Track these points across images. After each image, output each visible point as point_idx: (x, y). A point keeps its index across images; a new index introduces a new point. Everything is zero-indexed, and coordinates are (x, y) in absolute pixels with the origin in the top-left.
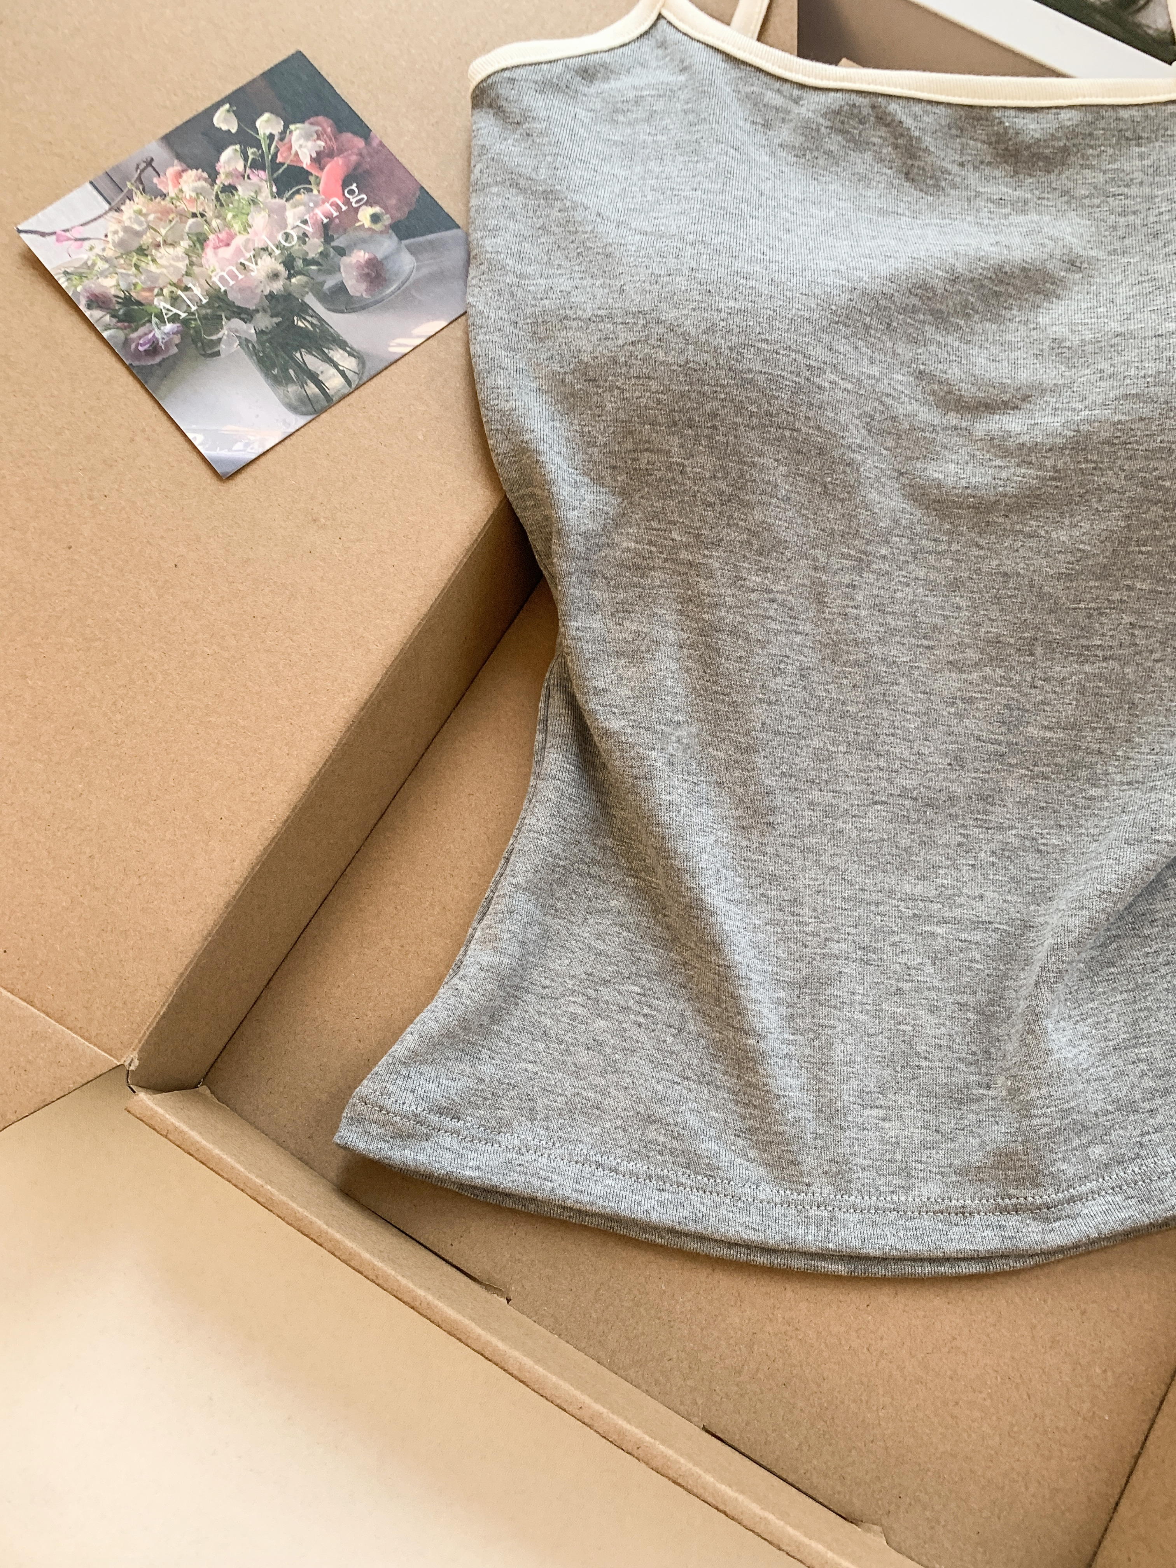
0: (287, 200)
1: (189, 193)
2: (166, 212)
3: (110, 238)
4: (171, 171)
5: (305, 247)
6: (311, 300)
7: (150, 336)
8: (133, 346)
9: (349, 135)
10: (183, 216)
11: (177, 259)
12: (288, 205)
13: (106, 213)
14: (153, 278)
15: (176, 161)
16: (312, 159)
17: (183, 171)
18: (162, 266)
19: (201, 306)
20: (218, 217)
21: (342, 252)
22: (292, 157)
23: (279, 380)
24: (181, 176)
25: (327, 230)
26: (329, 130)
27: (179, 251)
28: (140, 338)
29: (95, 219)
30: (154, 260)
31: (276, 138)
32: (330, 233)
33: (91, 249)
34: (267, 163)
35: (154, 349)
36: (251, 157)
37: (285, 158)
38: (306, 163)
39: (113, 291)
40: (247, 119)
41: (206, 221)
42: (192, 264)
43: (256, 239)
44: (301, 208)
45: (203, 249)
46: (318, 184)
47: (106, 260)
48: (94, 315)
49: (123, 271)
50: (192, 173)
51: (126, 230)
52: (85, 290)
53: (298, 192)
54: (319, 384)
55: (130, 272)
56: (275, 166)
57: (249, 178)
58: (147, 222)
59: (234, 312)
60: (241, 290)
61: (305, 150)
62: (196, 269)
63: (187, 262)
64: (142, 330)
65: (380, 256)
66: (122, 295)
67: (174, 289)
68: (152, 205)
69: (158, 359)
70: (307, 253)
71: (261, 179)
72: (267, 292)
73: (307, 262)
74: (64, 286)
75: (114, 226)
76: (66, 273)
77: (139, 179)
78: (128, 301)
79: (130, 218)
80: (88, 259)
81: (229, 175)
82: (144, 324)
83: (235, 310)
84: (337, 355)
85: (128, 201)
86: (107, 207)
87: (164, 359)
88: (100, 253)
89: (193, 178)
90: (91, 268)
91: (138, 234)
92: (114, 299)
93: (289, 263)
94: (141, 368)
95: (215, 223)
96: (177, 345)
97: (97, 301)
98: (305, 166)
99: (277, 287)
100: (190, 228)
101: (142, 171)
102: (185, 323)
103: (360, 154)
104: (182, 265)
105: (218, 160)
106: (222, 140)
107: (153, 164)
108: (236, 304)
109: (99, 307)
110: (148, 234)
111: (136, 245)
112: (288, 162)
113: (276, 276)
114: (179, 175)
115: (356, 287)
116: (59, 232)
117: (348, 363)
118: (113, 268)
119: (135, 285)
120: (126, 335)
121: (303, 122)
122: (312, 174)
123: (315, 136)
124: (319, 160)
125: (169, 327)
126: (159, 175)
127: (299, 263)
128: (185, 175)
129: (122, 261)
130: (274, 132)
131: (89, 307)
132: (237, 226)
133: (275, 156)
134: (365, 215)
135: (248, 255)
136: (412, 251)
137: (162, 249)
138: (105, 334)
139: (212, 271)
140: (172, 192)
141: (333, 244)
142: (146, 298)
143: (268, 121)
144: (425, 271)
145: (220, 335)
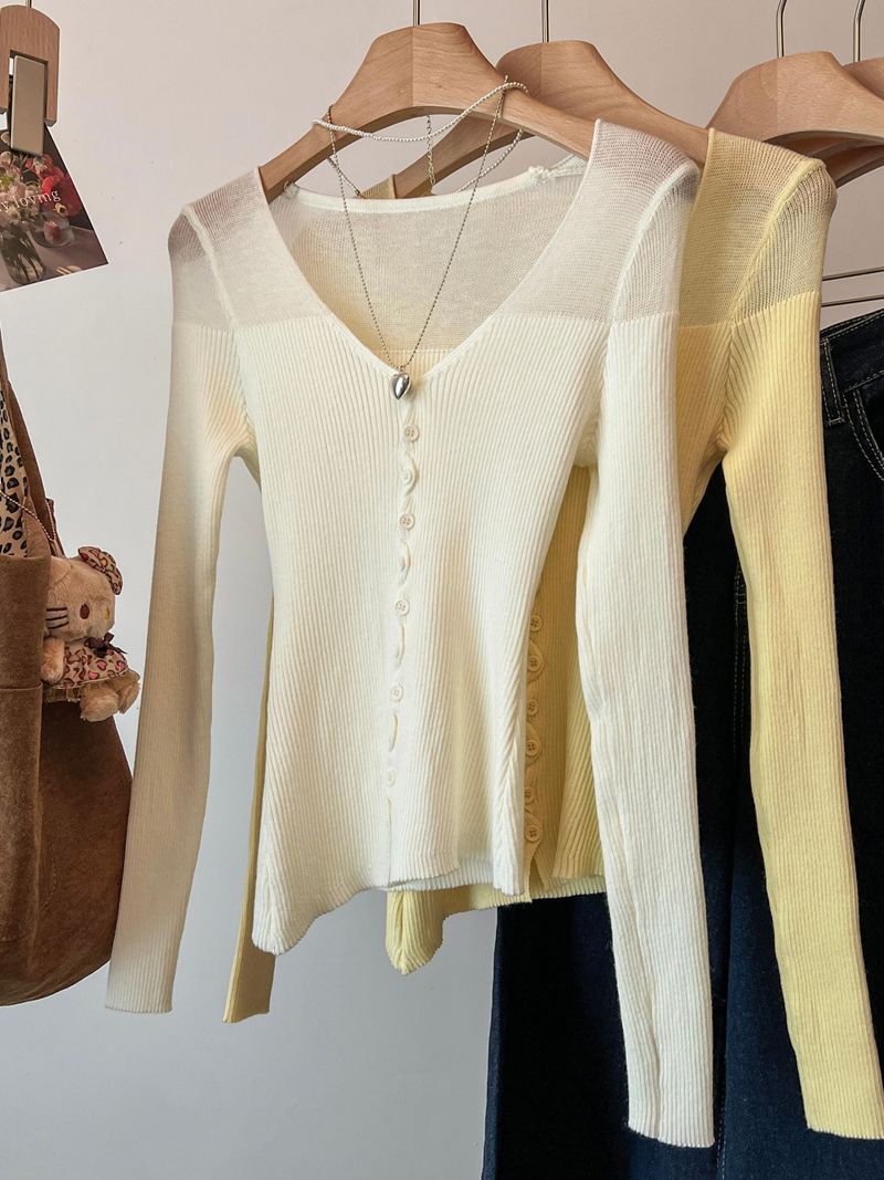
6: (29, 233)
21: (45, 218)
23: (9, 263)
25: (41, 205)
38: (38, 172)
54: (26, 272)
56: (24, 168)
65: (61, 227)
73: (31, 217)
84: (36, 263)
93: (22, 213)
99: (16, 222)
113: (15, 216)
115: (49, 238)
117: (40, 269)
124: (44, 173)
134: (59, 207)
136: (74, 231)
144: (77, 243)
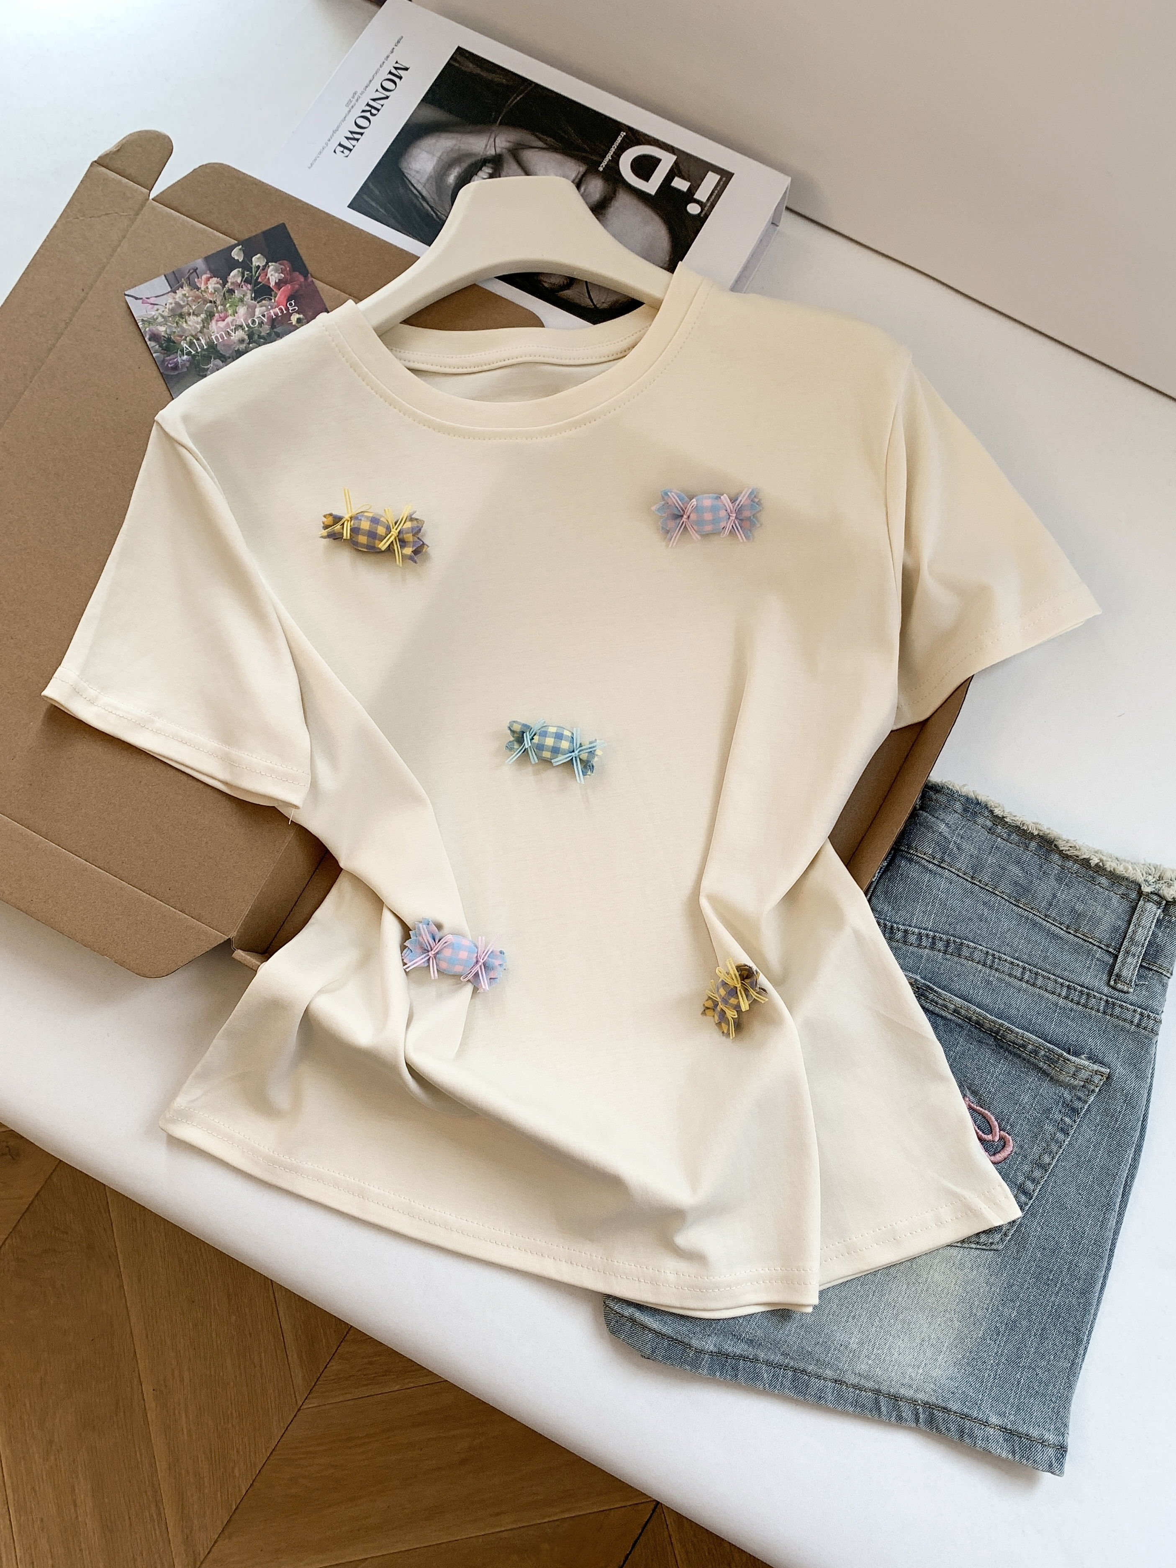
0: (258, 303)
1: (211, 290)
2: (197, 297)
3: (167, 306)
4: (204, 277)
5: (261, 329)
7: (175, 360)
8: (166, 363)
9: (298, 273)
10: (206, 301)
11: (198, 323)
12: (258, 305)
13: (169, 292)
14: (184, 330)
15: (208, 272)
16: (276, 283)
17: (211, 277)
18: (190, 326)
19: (203, 349)
20: (222, 305)
22: (266, 280)
24: (209, 280)
26: (288, 269)
27: (199, 319)
28: (170, 360)
29: (163, 295)
30: (186, 322)
31: (261, 268)
32: (275, 324)
33: (157, 310)
34: (253, 281)
35: (176, 368)
36: (246, 276)
37: (263, 280)
39: (163, 334)
40: (249, 256)
41: (216, 306)
42: (204, 327)
43: (238, 320)
44: (264, 308)
45: (211, 320)
46: (275, 297)
47: (163, 317)
48: (151, 344)
49: (170, 324)
50: (215, 279)
51: (177, 303)
52: (150, 330)
53: (264, 299)
55: (173, 325)
57: (242, 287)
58: (188, 301)
59: (218, 356)
60: (224, 345)
61: (273, 277)
62: (205, 330)
63: (202, 325)
64: (172, 356)
66: (167, 336)
67: (192, 338)
68: (191, 293)
69: (176, 373)
70: (261, 332)
71: (248, 289)
72: (236, 349)
74: (140, 326)
75: (171, 300)
76: (143, 320)
77: (189, 278)
78: (169, 340)
79: (179, 297)
80: (155, 315)
81: (232, 283)
82: (173, 354)
83: (220, 355)
85: (180, 289)
86: (170, 290)
87: (179, 373)
88: (161, 313)
89: (215, 282)
90: (155, 320)
91: (182, 307)
92: (163, 338)
94: (168, 375)
95: (219, 308)
96: (187, 367)
97: (155, 337)
98: (271, 286)
100: (207, 308)
101: (191, 273)
102: (194, 356)
103: (300, 285)
104: (199, 327)
105: (229, 275)
106: (233, 264)
107: (197, 271)
108: (221, 352)
109: (155, 341)
110: (186, 307)
111: (179, 312)
112: (263, 283)
114: (208, 279)
116: (144, 298)
118: (164, 324)
119: (175, 332)
120: (164, 357)
121: (276, 262)
122: (273, 291)
123: (280, 271)
125: (185, 357)
126: (198, 278)
127: (256, 337)
128: (211, 280)
129: (171, 319)
130: (261, 265)
131: (150, 340)
132: (230, 312)
133: (258, 278)
135: (232, 328)
137: (191, 317)
138: (154, 355)
139: (213, 333)
140: (203, 287)
141: (275, 330)
142: (178, 340)
143: (258, 258)
145: (209, 366)
